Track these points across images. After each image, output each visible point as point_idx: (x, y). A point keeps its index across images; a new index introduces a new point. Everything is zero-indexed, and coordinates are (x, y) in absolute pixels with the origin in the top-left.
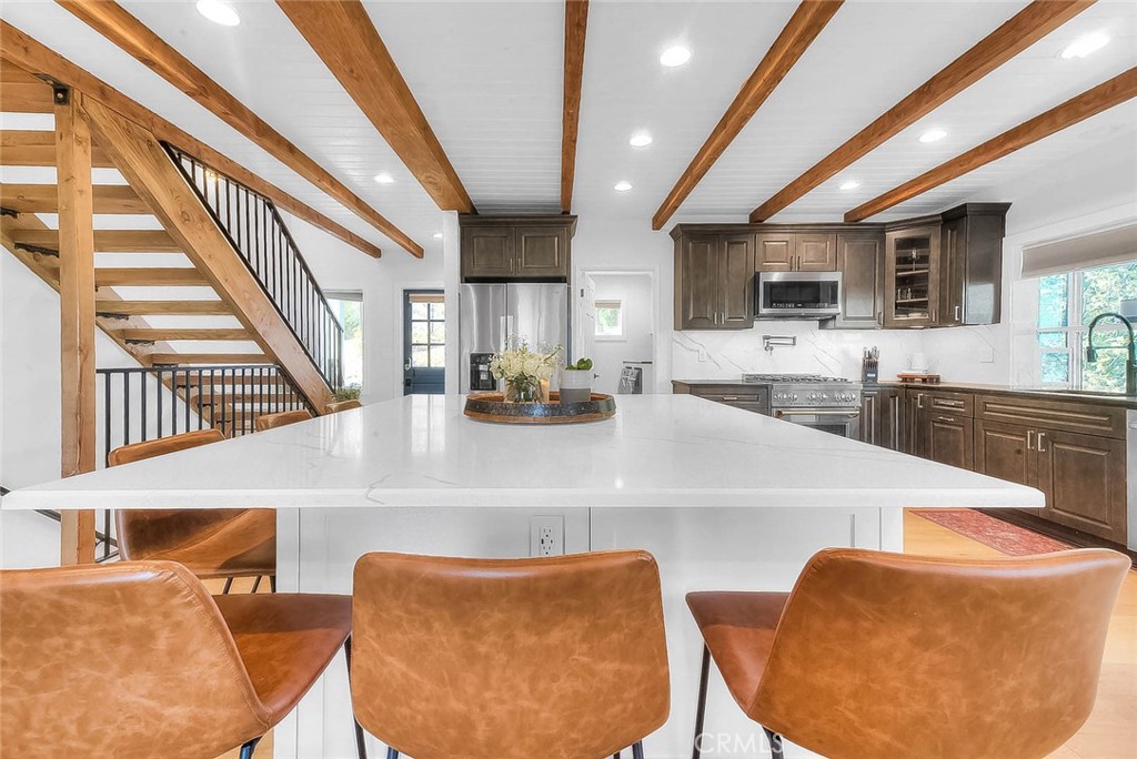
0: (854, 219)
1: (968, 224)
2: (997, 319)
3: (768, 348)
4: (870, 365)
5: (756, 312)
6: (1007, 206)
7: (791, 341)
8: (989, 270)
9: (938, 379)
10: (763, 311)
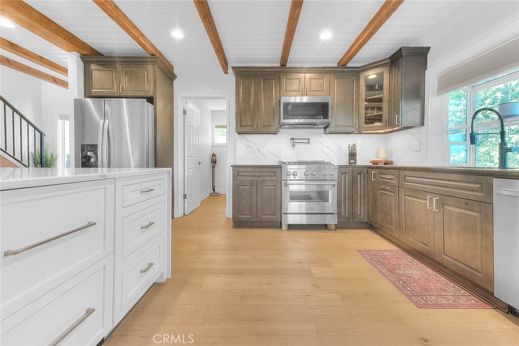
1: (403, 62)
2: (422, 123)
3: (293, 146)
4: (353, 155)
6: (428, 48)
7: (307, 141)
8: (418, 93)
9: (392, 163)
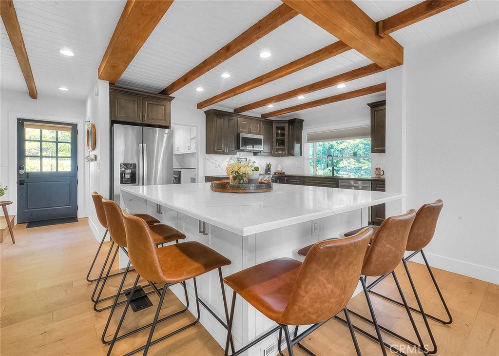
0: (264, 116)
1: (296, 124)
2: (301, 155)
4: (269, 169)
5: (239, 149)
10: (241, 148)
